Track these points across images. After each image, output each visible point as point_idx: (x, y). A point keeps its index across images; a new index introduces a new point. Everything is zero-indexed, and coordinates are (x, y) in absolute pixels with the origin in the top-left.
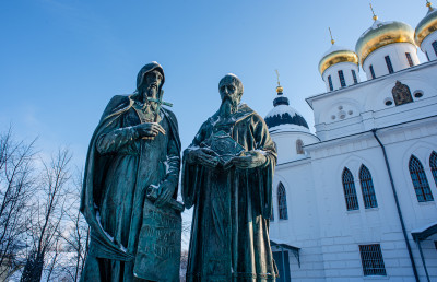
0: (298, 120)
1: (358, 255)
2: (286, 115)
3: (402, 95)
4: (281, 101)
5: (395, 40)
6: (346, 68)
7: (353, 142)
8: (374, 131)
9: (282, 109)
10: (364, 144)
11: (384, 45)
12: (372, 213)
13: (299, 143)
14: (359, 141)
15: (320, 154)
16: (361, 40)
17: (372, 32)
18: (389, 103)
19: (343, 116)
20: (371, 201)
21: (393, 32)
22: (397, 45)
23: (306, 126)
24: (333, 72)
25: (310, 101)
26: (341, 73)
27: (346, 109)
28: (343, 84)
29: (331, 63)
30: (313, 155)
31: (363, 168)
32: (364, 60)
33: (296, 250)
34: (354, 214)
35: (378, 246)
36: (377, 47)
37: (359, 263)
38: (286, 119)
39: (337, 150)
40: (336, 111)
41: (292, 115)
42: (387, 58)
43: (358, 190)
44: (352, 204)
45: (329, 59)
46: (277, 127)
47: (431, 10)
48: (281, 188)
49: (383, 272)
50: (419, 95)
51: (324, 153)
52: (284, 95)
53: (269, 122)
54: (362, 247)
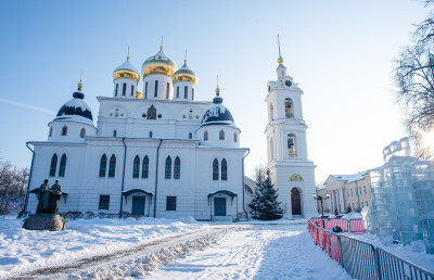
0: (88, 114)
1: (98, 200)
2: (80, 109)
3: (152, 114)
4: (78, 96)
5: (163, 71)
6: (130, 83)
7: (113, 141)
8: (123, 138)
9: (77, 103)
10: (117, 143)
11: (157, 73)
12: (111, 180)
13: (83, 131)
15: (92, 143)
16: (146, 62)
17: (154, 60)
18: (144, 116)
19: (117, 115)
20: (112, 174)
21: (165, 66)
22: (165, 76)
23: (91, 118)
24: (121, 82)
26: (125, 85)
27: (120, 112)
28: (124, 93)
29: (122, 75)
30: (88, 142)
31: (113, 156)
32: (145, 76)
33: (66, 195)
34: (102, 179)
35: (109, 196)
36: (153, 72)
38: (78, 112)
39: (103, 143)
40: (113, 111)
41: (83, 109)
42: (157, 82)
43: (107, 166)
44: (102, 174)
45: (121, 72)
46: (70, 116)
47: (185, 66)
48: (64, 156)
49: (107, 208)
50: (160, 116)
51: (95, 143)
52: (82, 92)
53: (67, 110)
54: (101, 196)
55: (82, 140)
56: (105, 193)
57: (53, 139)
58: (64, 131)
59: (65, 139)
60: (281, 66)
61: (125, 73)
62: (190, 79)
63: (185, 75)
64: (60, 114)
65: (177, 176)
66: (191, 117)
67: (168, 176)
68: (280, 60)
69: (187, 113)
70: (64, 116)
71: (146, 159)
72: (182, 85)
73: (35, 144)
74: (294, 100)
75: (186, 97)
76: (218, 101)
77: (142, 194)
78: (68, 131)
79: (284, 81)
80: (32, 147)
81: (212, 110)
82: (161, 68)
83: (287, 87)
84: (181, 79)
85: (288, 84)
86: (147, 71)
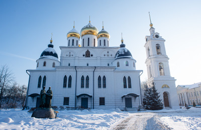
0: (56, 55)
1: (63, 100)
2: (52, 52)
3: (88, 54)
4: (51, 46)
5: (92, 33)
6: (75, 39)
8: (75, 67)
9: (50, 50)
10: (72, 70)
11: (89, 34)
12: (69, 89)
13: (54, 64)
15: (59, 70)
16: (83, 29)
17: (87, 28)
18: (84, 56)
19: (70, 56)
20: (70, 86)
21: (92, 30)
22: (93, 35)
23: (57, 57)
24: (71, 39)
25: (61, 48)
26: (73, 40)
27: (71, 54)
28: (73, 45)
29: (71, 35)
30: (57, 69)
31: (70, 76)
32: (82, 36)
34: (65, 89)
35: (68, 98)
36: (87, 34)
37: (63, 102)
38: (51, 54)
39: (65, 70)
40: (68, 54)
41: (54, 53)
42: (89, 39)
43: (67, 82)
44: (65, 86)
45: (71, 34)
46: (47, 56)
47: (103, 29)
48: (45, 77)
49: (68, 105)
50: (92, 56)
51: (61, 70)
52: (52, 44)
53: (45, 53)
54: (65, 98)
55: (54, 69)
56: (67, 96)
57: (39, 69)
58: (45, 64)
59: (45, 68)
60: (152, 28)
61: (73, 35)
62: (106, 36)
63: (103, 34)
64: (42, 55)
65: (105, 86)
66: (108, 55)
67: (99, 86)
68: (151, 25)
69: (106, 53)
70: (44, 56)
71: (88, 77)
72: (102, 39)
73: (30, 71)
74: (161, 45)
75: (105, 45)
76: (123, 46)
77: (86, 97)
78: (47, 64)
79: (154, 35)
80: (29, 73)
81: (120, 51)
82: (91, 31)
83: (156, 38)
84: (101, 36)
85: (157, 36)
86: (84, 33)
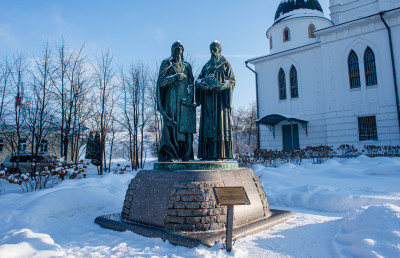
1: (356, 126)
7: (362, 25)
8: (381, 14)
10: (371, 27)
12: (372, 90)
13: (312, 28)
14: (367, 24)
15: (329, 38)
20: (372, 80)
23: (320, 9)
31: (369, 51)
33: (304, 123)
34: (356, 92)
35: (373, 118)
37: (356, 132)
38: (300, 4)
39: (346, 34)
43: (361, 70)
44: (354, 82)
46: (291, 13)
48: (293, 70)
49: (375, 137)
51: (333, 37)
53: (285, 8)
54: (360, 119)
55: (313, 40)
56: (366, 112)
57: (274, 51)
58: (287, 36)
59: (289, 45)
64: (277, 16)
70: (282, 16)
73: (255, 61)
78: (292, 34)
80: (253, 67)
